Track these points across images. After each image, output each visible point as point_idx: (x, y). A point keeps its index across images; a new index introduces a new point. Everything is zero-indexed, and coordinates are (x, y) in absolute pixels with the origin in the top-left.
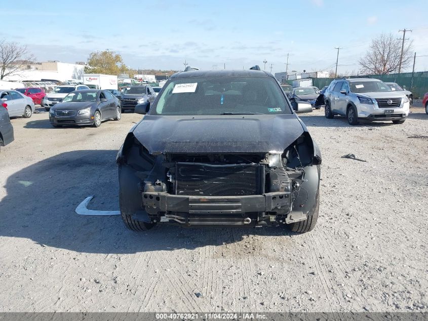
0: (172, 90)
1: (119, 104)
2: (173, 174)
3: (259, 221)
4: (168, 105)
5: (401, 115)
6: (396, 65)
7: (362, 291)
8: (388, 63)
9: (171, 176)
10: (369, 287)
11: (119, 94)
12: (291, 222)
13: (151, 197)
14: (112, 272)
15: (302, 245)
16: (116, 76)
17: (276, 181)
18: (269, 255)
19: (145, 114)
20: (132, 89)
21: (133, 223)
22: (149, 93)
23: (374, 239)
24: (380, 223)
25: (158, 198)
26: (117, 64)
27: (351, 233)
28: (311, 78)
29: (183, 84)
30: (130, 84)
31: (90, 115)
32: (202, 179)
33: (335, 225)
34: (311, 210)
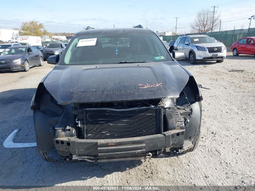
0: (77, 44)
1: (42, 55)
2: (82, 120)
3: (159, 154)
4: (74, 57)
5: (222, 57)
8: (207, 26)
9: (79, 122)
11: (42, 48)
12: (183, 151)
13: (62, 142)
15: (188, 165)
16: (40, 37)
17: (172, 120)
19: (56, 64)
20: (50, 45)
22: (62, 47)
23: (239, 154)
24: (238, 139)
25: (68, 144)
26: (40, 30)
27: (220, 150)
28: (162, 36)
29: (85, 40)
30: (50, 42)
31: (21, 63)
32: (108, 122)
33: (207, 144)
34: (195, 138)
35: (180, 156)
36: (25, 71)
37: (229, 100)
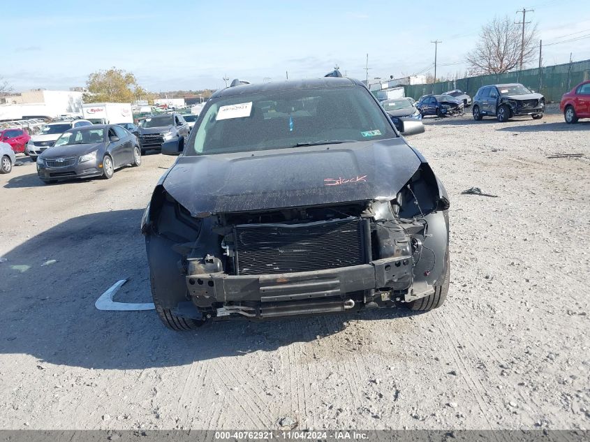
0: (215, 116)
1: (138, 143)
2: (231, 244)
3: (367, 302)
4: (211, 139)
6: (517, 58)
7: (530, 394)
8: (506, 57)
9: (227, 247)
10: (540, 387)
11: (135, 129)
12: (413, 298)
13: (200, 281)
14: (150, 401)
15: (430, 330)
16: (130, 104)
17: (388, 240)
18: (384, 350)
19: (178, 155)
20: (153, 119)
21: (175, 319)
22: (179, 124)
23: (532, 310)
24: (536, 286)
25: (211, 283)
26: (129, 87)
27: (497, 304)
28: (401, 86)
29: (231, 106)
30: (150, 113)
31: (97, 162)
32: (275, 246)
33: (471, 295)
34: (440, 277)
35: (416, 316)
36: (104, 177)
37: (536, 216)
